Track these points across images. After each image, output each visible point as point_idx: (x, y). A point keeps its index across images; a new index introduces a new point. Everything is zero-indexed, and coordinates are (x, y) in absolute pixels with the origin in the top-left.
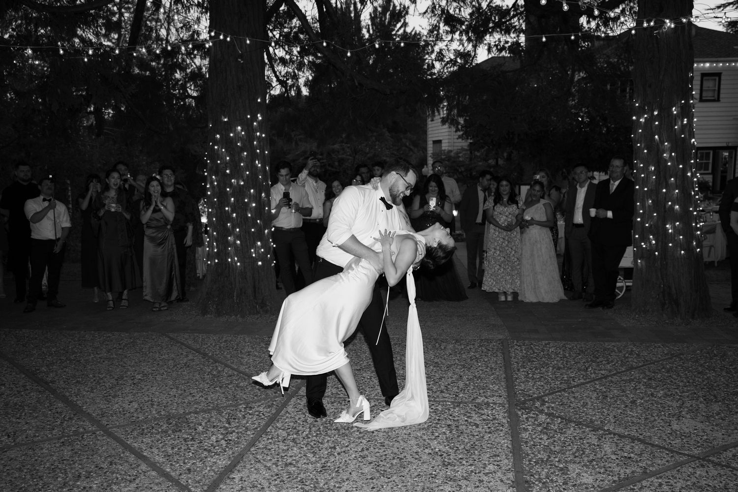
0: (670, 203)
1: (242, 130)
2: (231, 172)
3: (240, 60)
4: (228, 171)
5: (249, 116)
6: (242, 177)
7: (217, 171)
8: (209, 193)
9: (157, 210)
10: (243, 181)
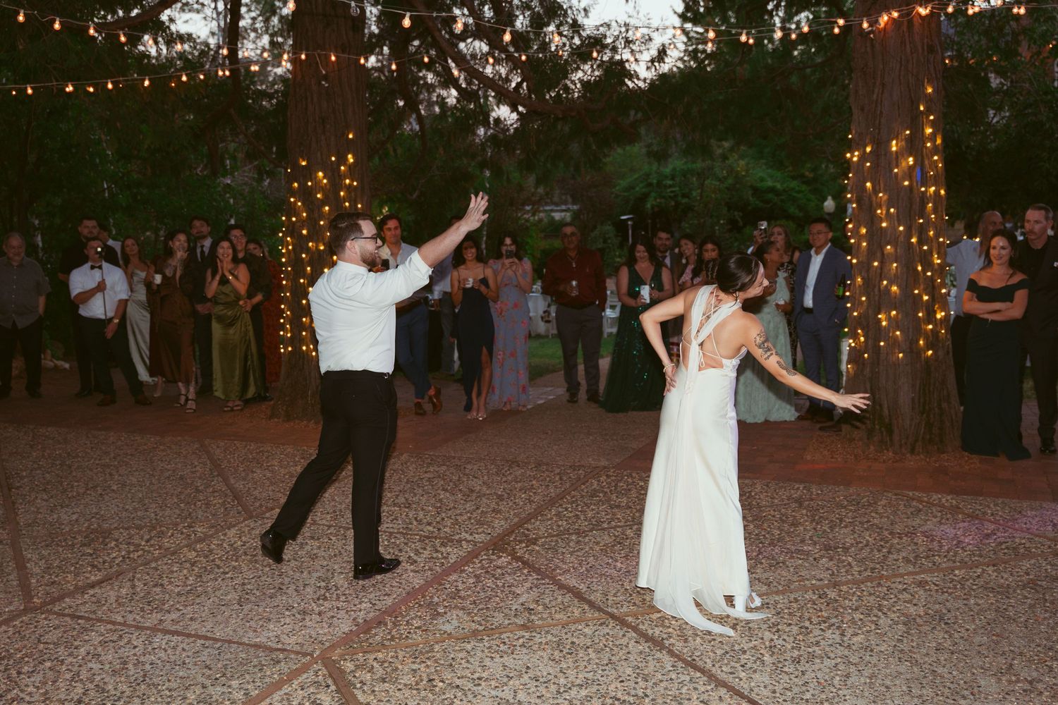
0: (885, 282)
1: (324, 177)
2: (308, 232)
3: (323, 83)
4: (304, 232)
5: (333, 159)
6: (323, 239)
7: (293, 230)
8: (284, 260)
9: (224, 281)
10: (324, 244)
